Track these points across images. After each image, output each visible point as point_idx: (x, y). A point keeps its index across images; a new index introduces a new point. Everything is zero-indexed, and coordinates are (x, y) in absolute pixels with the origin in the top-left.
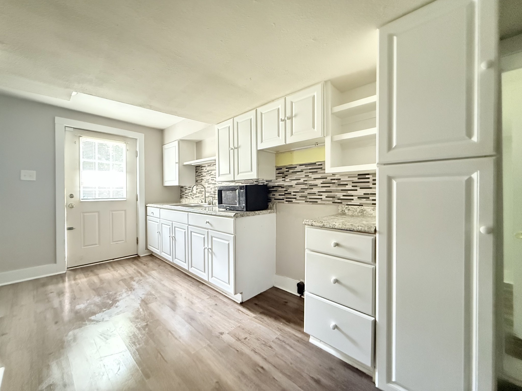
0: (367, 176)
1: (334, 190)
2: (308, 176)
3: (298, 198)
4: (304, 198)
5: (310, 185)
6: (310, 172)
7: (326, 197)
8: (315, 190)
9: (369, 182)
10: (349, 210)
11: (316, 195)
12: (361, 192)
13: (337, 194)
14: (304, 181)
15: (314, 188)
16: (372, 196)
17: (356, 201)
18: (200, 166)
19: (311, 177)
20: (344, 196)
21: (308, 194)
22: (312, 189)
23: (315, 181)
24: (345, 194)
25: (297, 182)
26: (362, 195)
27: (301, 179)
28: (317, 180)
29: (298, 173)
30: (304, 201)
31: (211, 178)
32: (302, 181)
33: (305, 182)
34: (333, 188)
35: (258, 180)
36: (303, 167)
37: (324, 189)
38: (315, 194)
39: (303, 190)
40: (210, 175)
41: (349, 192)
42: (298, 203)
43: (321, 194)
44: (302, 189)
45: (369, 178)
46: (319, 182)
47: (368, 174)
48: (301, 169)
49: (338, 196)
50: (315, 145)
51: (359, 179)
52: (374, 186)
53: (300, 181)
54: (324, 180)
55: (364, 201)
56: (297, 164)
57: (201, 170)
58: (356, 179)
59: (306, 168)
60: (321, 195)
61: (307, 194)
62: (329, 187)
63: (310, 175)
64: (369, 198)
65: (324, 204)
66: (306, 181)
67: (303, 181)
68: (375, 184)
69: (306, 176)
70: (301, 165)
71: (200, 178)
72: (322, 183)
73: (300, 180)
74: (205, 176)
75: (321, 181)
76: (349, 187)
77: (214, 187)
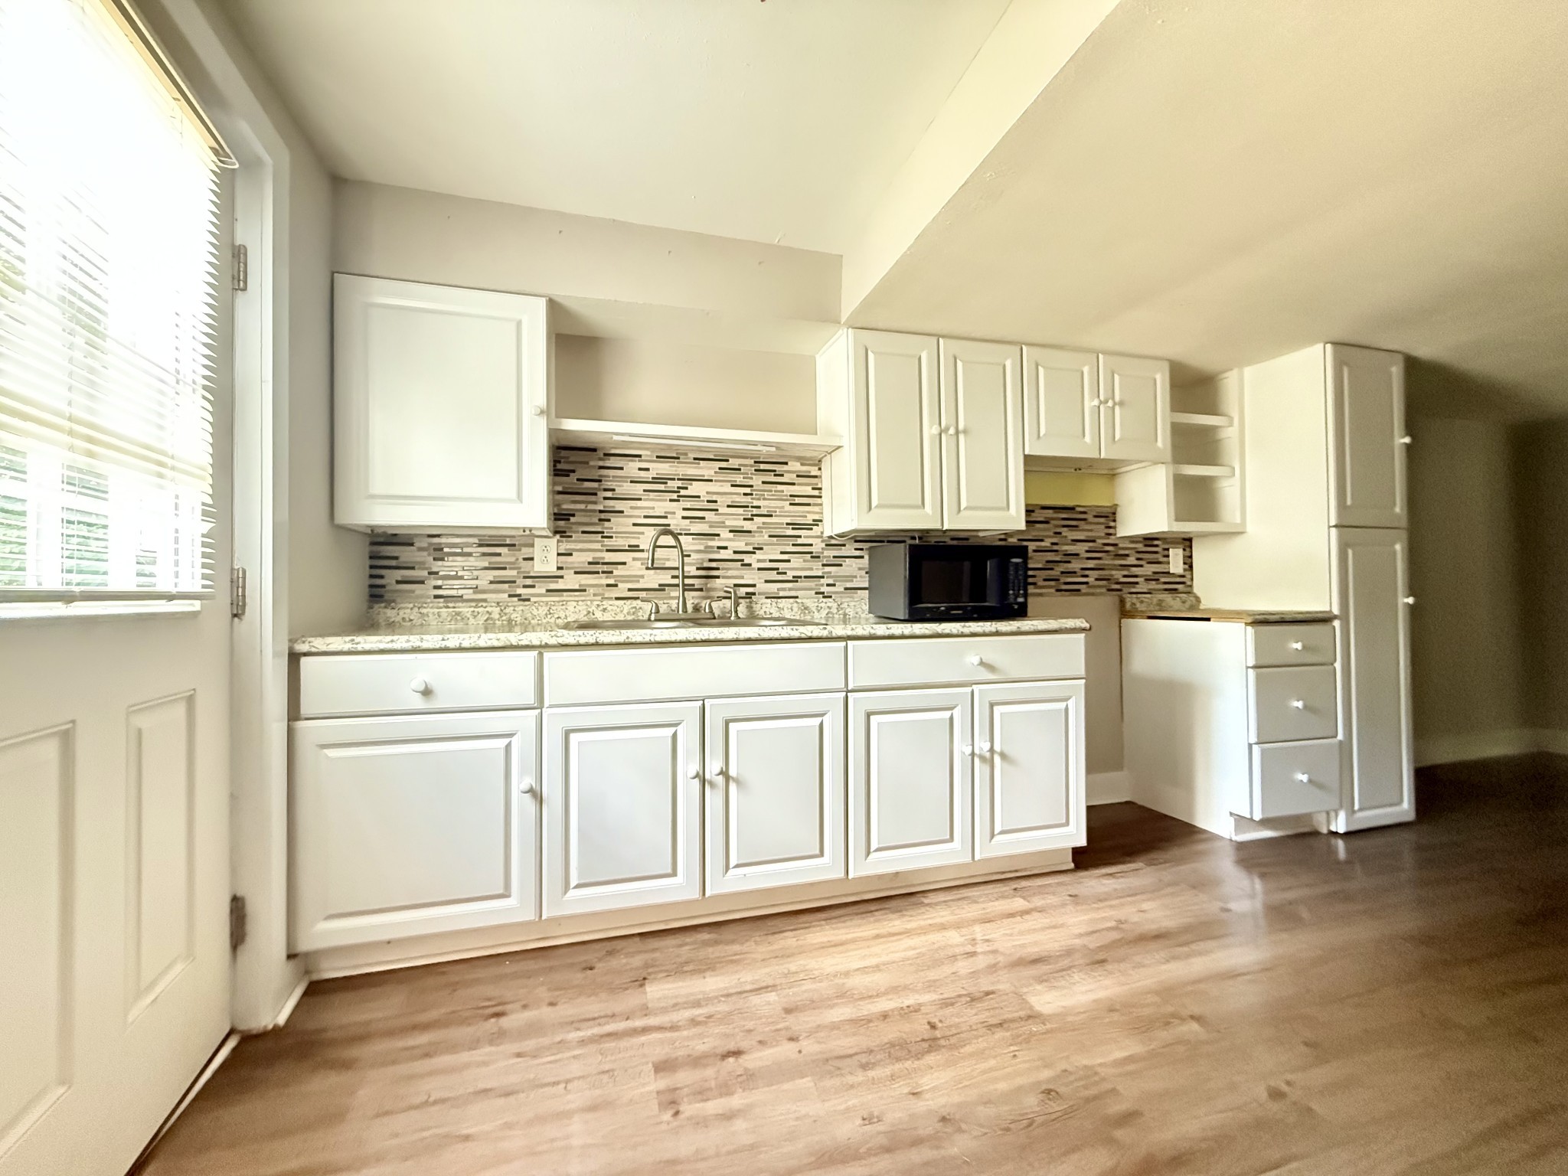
0: (1156, 542)
1: (1108, 565)
2: (1060, 533)
3: (1041, 583)
4: (1053, 583)
5: (1065, 555)
6: (1064, 526)
7: (1097, 579)
8: (1075, 565)
9: (1156, 552)
10: (1142, 602)
11: (1077, 577)
12: (1149, 570)
13: (1114, 572)
14: (1053, 544)
15: (1073, 561)
16: (1165, 577)
17: (1143, 587)
18: (594, 450)
19: (1066, 537)
20: (1125, 576)
21: (1062, 573)
22: (1069, 562)
23: (1075, 545)
24: (1126, 573)
25: (1037, 547)
26: (1150, 576)
27: (1046, 540)
28: (1079, 544)
29: (1038, 525)
30: (1053, 590)
31: (684, 509)
32: (1046, 544)
33: (1055, 548)
34: (1107, 561)
35: (928, 533)
36: (1049, 513)
37: (1091, 564)
38: (1075, 572)
39: (1050, 565)
40: (675, 496)
41: (1134, 569)
42: (1041, 595)
43: (1087, 572)
44: (1048, 562)
45: (1157, 546)
46: (1081, 548)
47: (1157, 539)
48: (1046, 518)
49: (1116, 577)
50: (1076, 470)
51: (1146, 546)
52: (1165, 559)
53: (1043, 544)
54: (1091, 544)
55: (1153, 585)
56: (1037, 505)
57: (601, 468)
58: (1140, 547)
59: (1055, 515)
60: (1087, 576)
61: (1059, 573)
62: (1099, 559)
63: (1065, 532)
64: (1158, 580)
65: (1093, 594)
66: (1056, 544)
67: (1048, 544)
68: (1168, 556)
69: (1056, 533)
70: (1044, 508)
71: (595, 503)
72: (1087, 551)
73: (1042, 540)
74: (640, 499)
75: (1086, 546)
76: (1131, 560)
77: (706, 547)
